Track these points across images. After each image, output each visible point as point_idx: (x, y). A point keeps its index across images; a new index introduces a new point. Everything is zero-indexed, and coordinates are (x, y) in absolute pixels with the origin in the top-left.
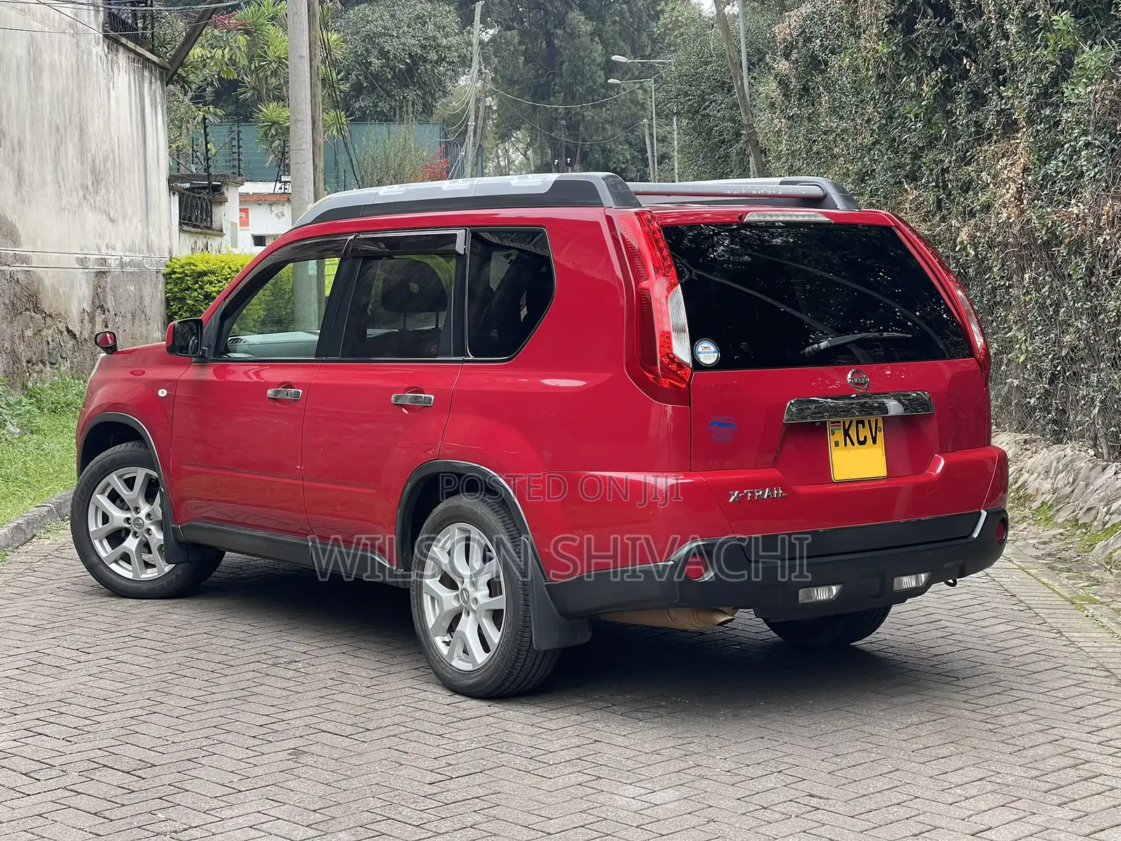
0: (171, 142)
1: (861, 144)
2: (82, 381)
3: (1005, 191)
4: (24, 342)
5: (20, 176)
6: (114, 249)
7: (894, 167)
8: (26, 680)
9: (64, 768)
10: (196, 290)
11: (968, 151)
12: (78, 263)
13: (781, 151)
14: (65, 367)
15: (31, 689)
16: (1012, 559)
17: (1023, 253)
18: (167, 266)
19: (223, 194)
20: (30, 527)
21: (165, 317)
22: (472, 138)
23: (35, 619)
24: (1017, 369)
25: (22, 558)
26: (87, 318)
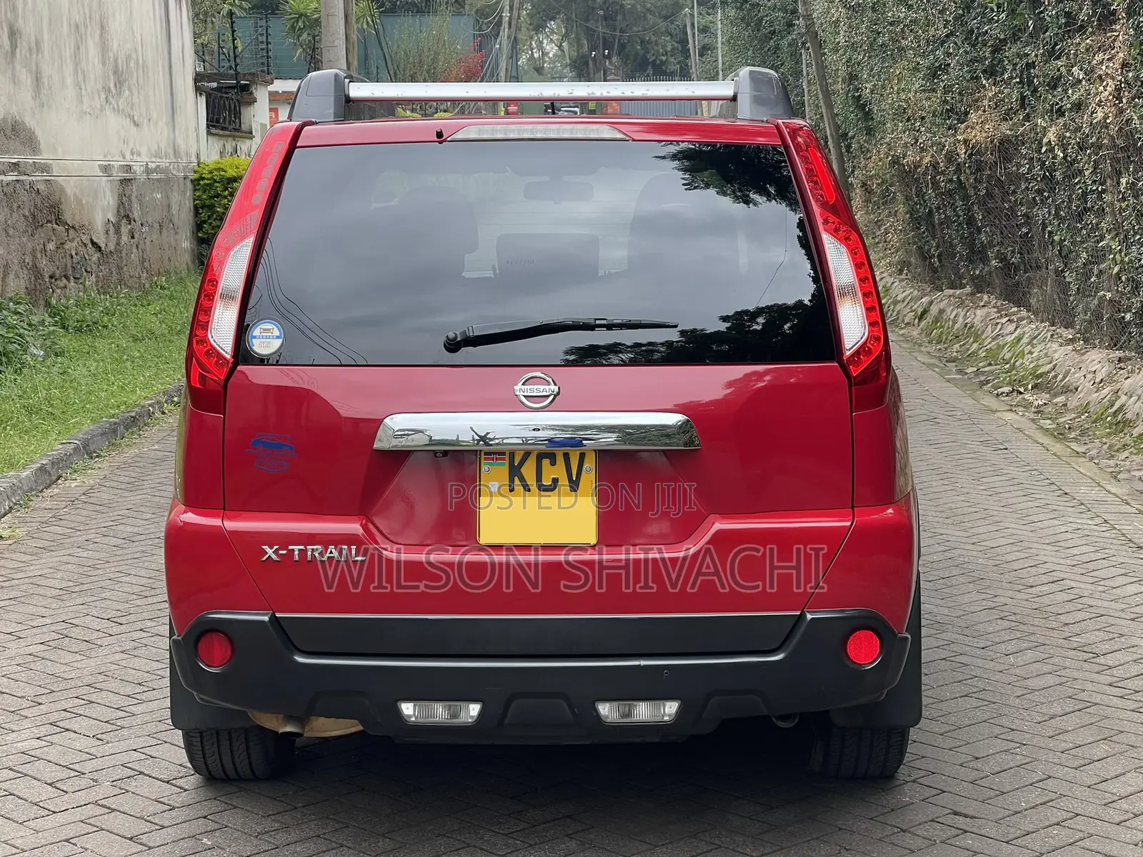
0: (196, 36)
1: (934, 36)
2: (108, 297)
3: (1102, 88)
4: (46, 256)
5: (38, 79)
6: (139, 155)
7: (970, 61)
8: (52, 658)
9: (95, 775)
10: (225, 197)
11: (1056, 44)
12: (101, 171)
13: (839, 42)
14: (90, 281)
15: (58, 669)
16: (1129, 501)
17: (1119, 156)
18: (195, 172)
19: (252, 93)
20: (56, 467)
21: (195, 227)
22: (506, 30)
23: (62, 579)
24: (1109, 282)
25: (48, 504)
26: (112, 229)
